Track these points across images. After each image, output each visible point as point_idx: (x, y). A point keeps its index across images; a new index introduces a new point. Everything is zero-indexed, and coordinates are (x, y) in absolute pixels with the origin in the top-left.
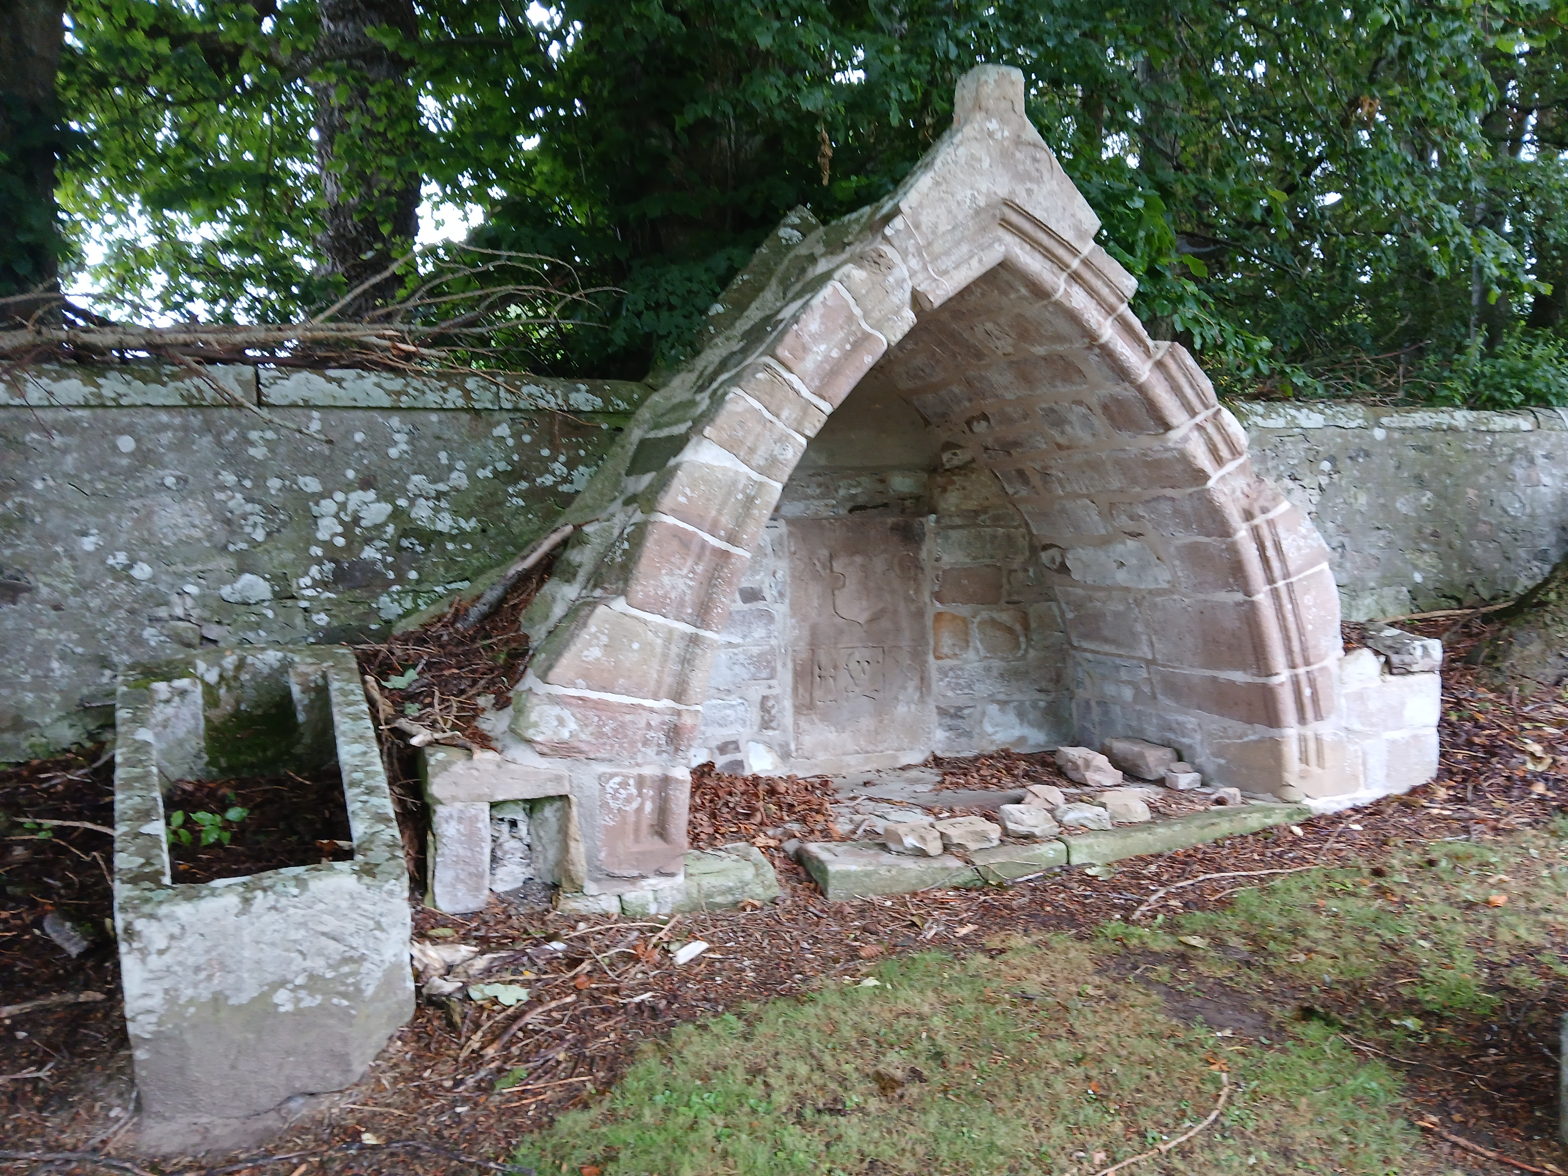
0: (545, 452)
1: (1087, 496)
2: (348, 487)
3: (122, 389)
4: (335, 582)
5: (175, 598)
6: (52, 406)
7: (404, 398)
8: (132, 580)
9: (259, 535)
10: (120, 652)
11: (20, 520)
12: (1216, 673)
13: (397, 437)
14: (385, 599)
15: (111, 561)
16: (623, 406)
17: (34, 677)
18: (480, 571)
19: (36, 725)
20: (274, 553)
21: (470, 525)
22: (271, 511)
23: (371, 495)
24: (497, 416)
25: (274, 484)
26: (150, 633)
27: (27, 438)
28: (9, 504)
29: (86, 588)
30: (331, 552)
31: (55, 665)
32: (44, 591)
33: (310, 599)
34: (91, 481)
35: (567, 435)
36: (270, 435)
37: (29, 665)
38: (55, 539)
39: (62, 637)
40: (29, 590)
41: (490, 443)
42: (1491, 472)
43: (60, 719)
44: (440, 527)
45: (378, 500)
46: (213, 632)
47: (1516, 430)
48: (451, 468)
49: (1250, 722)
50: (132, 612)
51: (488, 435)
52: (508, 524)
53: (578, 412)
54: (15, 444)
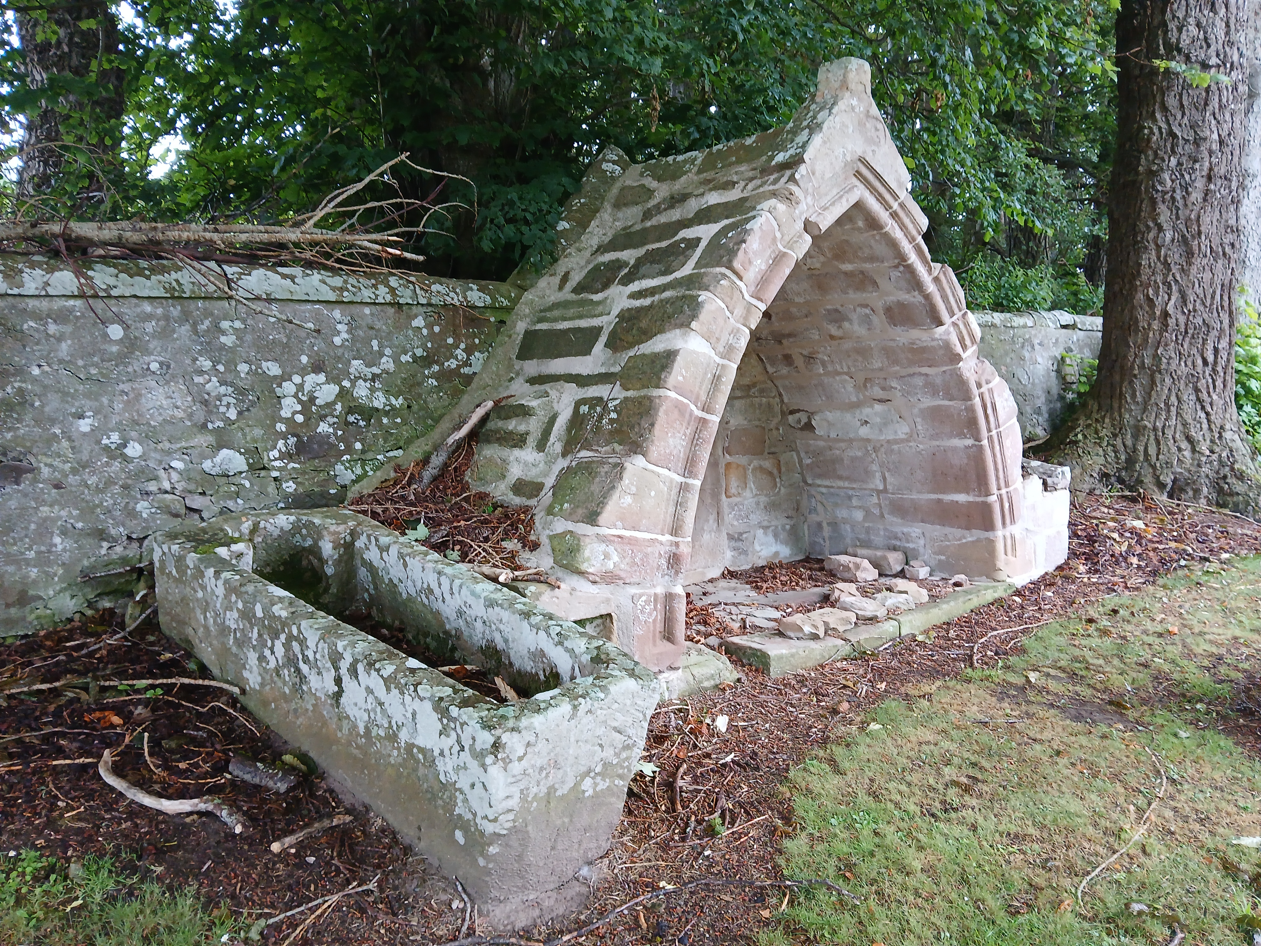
0: (450, 341)
1: (846, 374)
2: (303, 372)
3: (112, 281)
4: (298, 454)
5: (162, 473)
6: (47, 296)
7: (346, 294)
8: (126, 459)
9: (232, 414)
10: (116, 525)
11: (20, 404)
12: (941, 496)
13: (339, 327)
14: (339, 467)
15: (105, 441)
16: (506, 303)
17: (38, 553)
18: (409, 441)
19: (40, 598)
20: (247, 430)
21: (398, 402)
22: (241, 392)
23: (322, 378)
24: (415, 310)
25: (243, 368)
26: (143, 507)
27: (25, 326)
28: (9, 389)
29: (84, 467)
30: (293, 428)
31: (57, 540)
32: (46, 472)
33: (279, 469)
34: (85, 367)
35: (466, 326)
36: (238, 324)
37: (33, 542)
38: (53, 421)
39: (63, 513)
40: (31, 470)
41: (410, 332)
42: (1013, 355)
43: (61, 591)
44: (376, 404)
45: (328, 382)
46: (196, 502)
47: (1025, 326)
48: (381, 355)
49: (968, 528)
50: (125, 487)
51: (408, 326)
52: (425, 402)
53: (474, 307)
54: (12, 331)
